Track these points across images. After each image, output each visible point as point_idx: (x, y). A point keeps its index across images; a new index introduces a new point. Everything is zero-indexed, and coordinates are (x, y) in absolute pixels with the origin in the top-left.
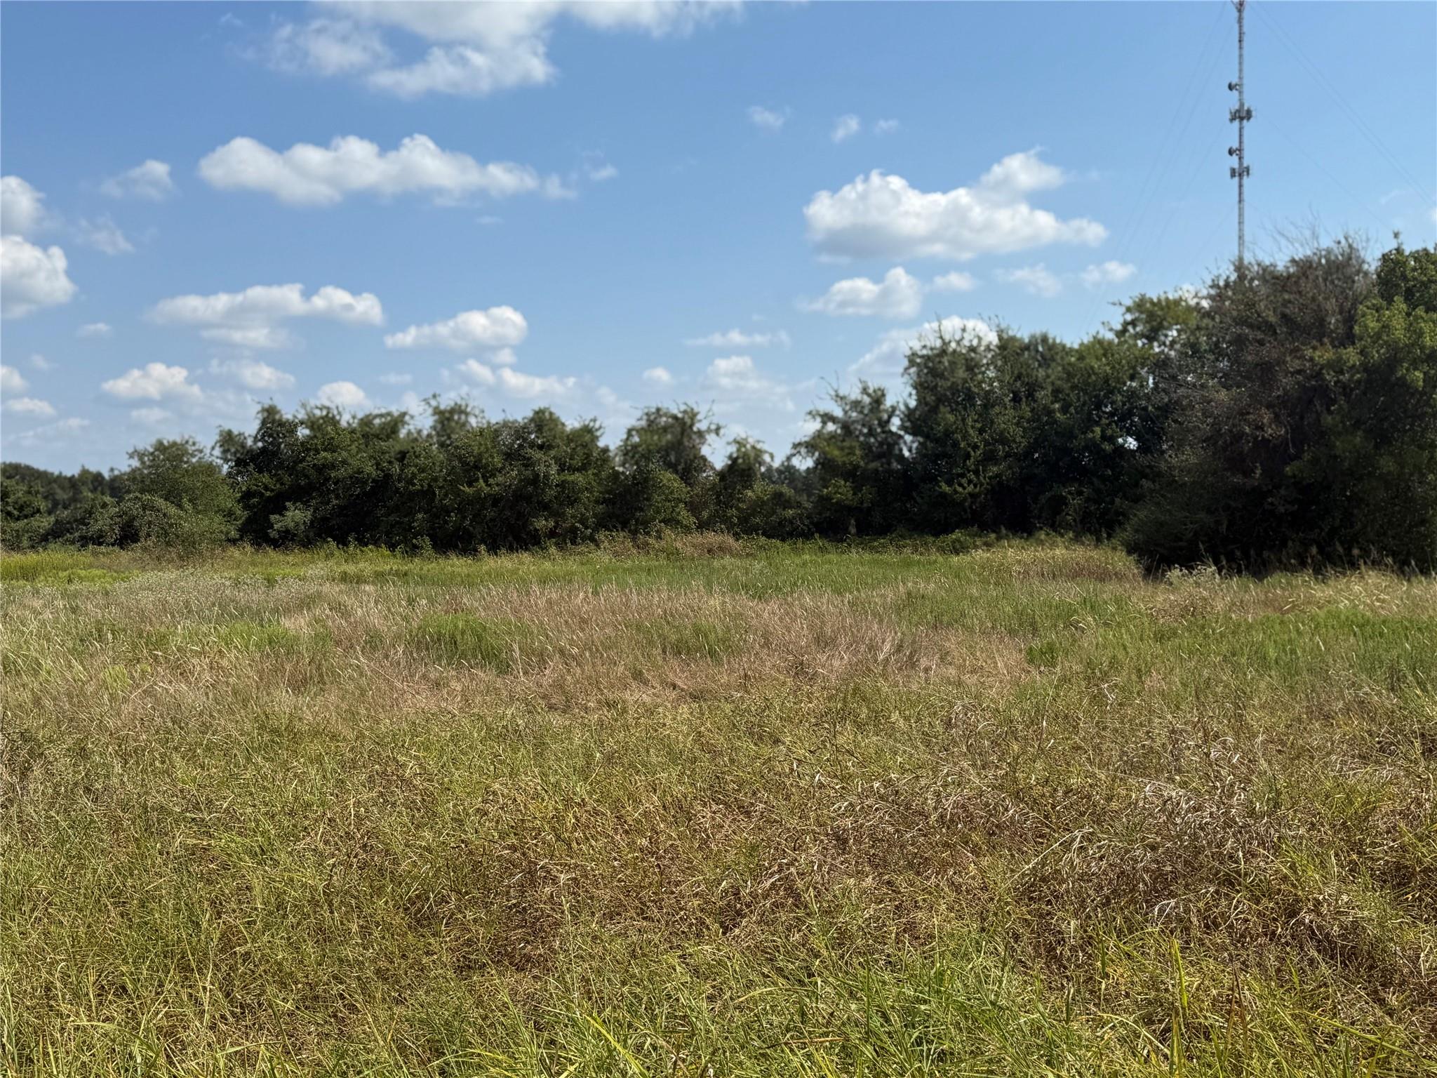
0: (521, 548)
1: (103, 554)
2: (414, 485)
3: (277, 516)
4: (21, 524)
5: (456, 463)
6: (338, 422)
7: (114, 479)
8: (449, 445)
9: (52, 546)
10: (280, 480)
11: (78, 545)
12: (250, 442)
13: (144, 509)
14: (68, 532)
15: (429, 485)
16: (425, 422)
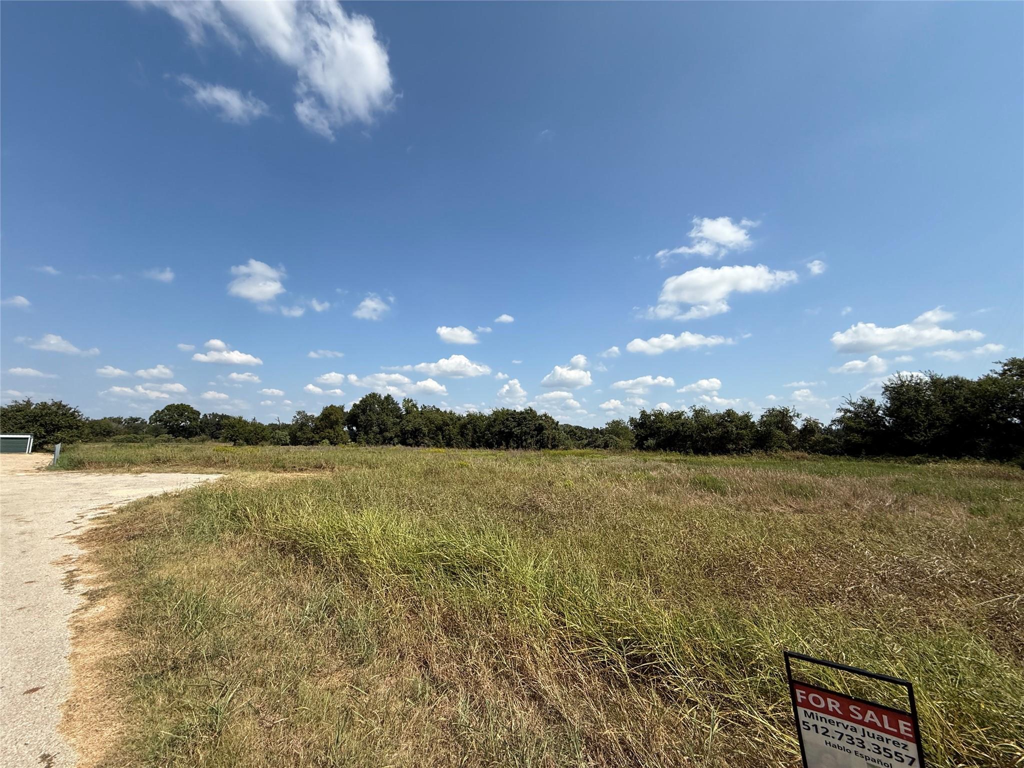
0: (724, 454)
1: (600, 450)
2: (687, 433)
3: (646, 442)
4: (580, 442)
5: (700, 426)
6: (663, 415)
7: (601, 430)
8: (698, 421)
9: (587, 448)
10: (646, 431)
11: (594, 448)
12: (638, 421)
13: (610, 439)
14: (591, 444)
15: (692, 434)
16: (690, 414)
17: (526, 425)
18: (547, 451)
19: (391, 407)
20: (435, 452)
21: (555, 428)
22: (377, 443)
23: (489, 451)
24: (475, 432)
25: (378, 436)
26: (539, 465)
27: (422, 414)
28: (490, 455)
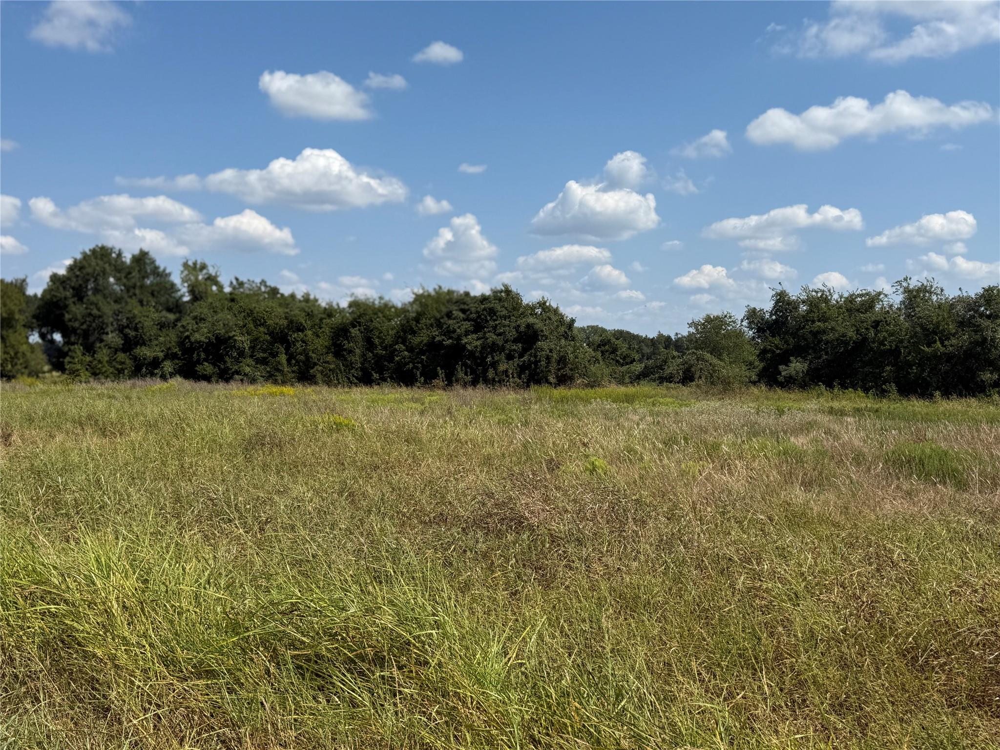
0: (969, 394)
1: (672, 388)
2: (885, 345)
3: (784, 367)
4: (625, 368)
5: (918, 329)
6: (830, 301)
7: (678, 340)
8: (913, 316)
9: (642, 382)
10: (786, 342)
11: (658, 382)
12: (767, 316)
13: (698, 360)
14: (652, 373)
15: (897, 346)
16: (896, 299)
17: (495, 328)
18: (545, 389)
19: (152, 284)
20: (272, 394)
21: (565, 336)
22: (119, 374)
23: (404, 392)
24: (369, 344)
25: (121, 356)
26: (526, 424)
27: (233, 300)
28: (409, 400)
